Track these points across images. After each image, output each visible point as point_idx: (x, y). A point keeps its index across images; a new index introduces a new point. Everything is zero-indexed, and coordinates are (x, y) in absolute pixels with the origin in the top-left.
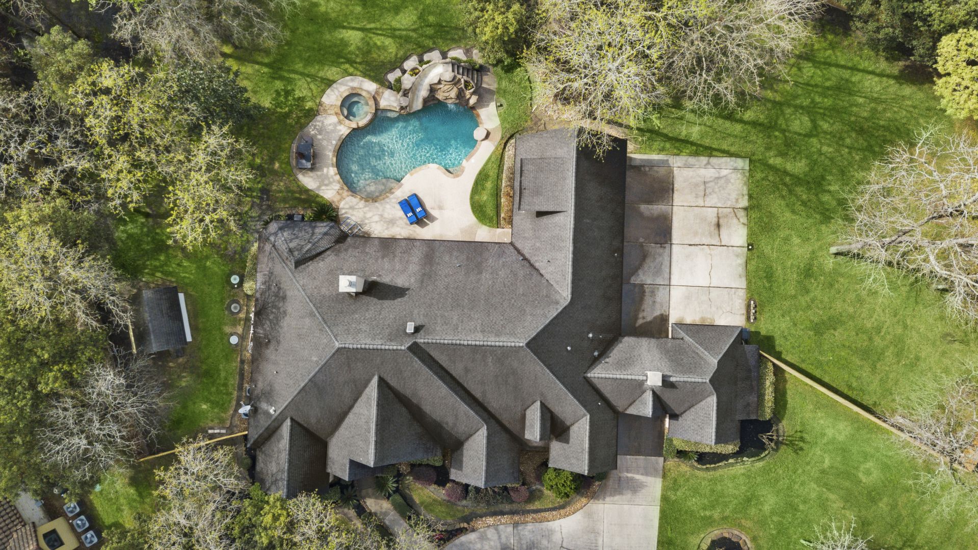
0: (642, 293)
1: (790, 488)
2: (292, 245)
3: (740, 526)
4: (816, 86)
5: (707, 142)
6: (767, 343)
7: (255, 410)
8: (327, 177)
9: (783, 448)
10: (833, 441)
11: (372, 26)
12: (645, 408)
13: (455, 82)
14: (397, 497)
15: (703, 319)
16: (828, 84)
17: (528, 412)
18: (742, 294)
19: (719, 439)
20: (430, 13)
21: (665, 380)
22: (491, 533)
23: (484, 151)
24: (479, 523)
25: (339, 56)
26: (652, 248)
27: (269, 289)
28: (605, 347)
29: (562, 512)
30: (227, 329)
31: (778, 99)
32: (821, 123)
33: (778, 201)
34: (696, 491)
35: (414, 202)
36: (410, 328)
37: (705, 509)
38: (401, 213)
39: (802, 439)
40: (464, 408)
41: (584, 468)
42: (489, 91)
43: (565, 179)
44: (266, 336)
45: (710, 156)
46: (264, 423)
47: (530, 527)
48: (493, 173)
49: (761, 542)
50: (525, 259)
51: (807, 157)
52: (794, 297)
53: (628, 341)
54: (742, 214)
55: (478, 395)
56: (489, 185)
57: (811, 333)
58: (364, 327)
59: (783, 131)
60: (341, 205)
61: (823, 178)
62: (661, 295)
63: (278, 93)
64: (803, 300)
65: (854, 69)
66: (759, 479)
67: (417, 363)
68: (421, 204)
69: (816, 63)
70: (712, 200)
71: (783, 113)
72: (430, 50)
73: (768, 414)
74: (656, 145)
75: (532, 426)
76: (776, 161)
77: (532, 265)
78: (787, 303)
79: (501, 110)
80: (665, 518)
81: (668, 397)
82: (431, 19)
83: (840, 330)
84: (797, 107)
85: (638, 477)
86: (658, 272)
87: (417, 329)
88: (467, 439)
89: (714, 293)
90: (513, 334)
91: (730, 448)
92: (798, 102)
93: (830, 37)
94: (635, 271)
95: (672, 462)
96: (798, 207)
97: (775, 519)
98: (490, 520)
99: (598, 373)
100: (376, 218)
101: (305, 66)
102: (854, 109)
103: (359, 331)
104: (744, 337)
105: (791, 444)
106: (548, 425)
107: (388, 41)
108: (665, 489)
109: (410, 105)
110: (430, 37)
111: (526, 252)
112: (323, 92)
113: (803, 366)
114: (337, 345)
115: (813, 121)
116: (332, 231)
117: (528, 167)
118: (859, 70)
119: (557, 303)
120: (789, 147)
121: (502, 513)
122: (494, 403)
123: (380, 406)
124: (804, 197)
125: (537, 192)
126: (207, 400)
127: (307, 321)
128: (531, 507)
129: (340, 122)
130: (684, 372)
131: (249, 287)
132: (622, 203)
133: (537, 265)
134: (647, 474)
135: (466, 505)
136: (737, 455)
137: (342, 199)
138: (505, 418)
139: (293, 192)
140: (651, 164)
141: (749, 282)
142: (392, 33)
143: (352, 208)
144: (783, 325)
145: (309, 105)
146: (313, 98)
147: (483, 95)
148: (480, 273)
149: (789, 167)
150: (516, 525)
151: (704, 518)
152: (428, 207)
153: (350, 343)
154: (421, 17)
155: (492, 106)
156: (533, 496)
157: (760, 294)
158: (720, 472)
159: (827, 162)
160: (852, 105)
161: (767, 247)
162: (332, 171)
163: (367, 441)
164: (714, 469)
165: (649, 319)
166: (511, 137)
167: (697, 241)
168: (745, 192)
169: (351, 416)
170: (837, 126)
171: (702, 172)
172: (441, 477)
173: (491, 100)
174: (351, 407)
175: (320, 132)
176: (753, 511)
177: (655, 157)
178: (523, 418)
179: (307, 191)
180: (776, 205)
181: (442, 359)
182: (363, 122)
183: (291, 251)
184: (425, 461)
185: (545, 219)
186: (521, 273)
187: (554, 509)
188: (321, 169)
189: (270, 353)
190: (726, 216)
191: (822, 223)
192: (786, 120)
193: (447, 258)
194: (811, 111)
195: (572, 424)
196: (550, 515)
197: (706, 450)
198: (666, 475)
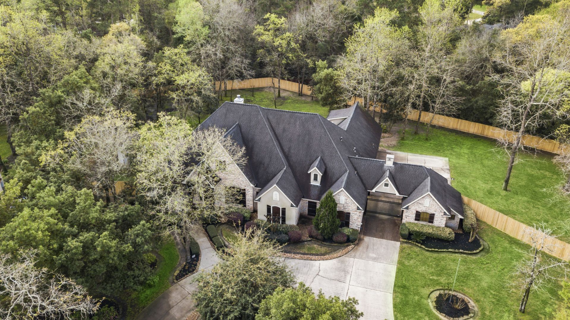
3: (464, 292)
52: (483, 198)
64: (490, 200)
80: (400, 273)
88: (273, 177)
108: (401, 257)
138: (298, 171)
150: (287, 258)
168: (448, 165)
181: (273, 121)
187: (317, 255)
195: (338, 179)
196: (314, 257)
197: (430, 231)
198: (402, 250)
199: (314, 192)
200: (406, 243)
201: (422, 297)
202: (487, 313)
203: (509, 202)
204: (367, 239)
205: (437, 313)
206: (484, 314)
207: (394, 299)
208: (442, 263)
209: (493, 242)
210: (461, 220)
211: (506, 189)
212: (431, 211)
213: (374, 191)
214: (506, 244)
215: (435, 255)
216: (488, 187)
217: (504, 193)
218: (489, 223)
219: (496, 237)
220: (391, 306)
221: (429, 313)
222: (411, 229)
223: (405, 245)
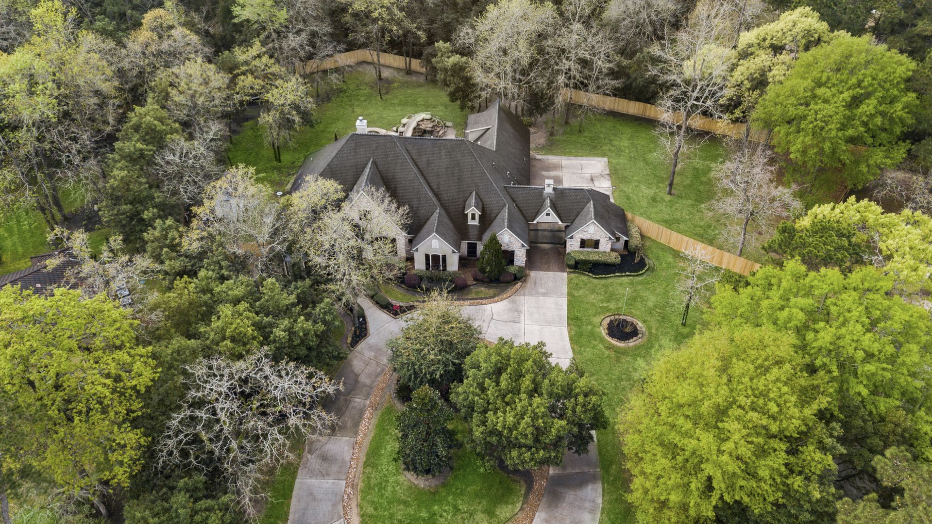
3: (632, 314)
13: (432, 120)
29: (492, 299)
34: (593, 291)
37: (602, 302)
43: (492, 116)
49: (650, 324)
54: (608, 177)
66: (640, 286)
67: (398, 148)
70: (587, 171)
80: (572, 305)
81: (561, 205)
88: (426, 221)
91: (613, 256)
97: (658, 310)
99: (513, 185)
108: (570, 289)
122: (445, 195)
128: (469, 297)
141: (616, 200)
151: (602, 307)
161: (624, 188)
167: (579, 185)
171: (579, 161)
176: (640, 305)
177: (550, 156)
181: (414, 153)
187: (487, 298)
190: (597, 177)
195: (497, 215)
196: (484, 301)
197: (596, 258)
198: (570, 281)
199: (473, 233)
200: (573, 272)
201: (594, 326)
202: (654, 331)
203: (673, 209)
204: (533, 274)
205: (609, 339)
206: (651, 333)
207: (569, 332)
208: (611, 289)
209: (658, 258)
210: (626, 242)
211: (670, 193)
212: (596, 238)
213: (535, 222)
214: (670, 259)
215: (603, 281)
216: (651, 192)
217: (668, 198)
218: (654, 237)
219: (660, 253)
220: (567, 339)
221: (602, 340)
222: (577, 258)
223: (572, 275)
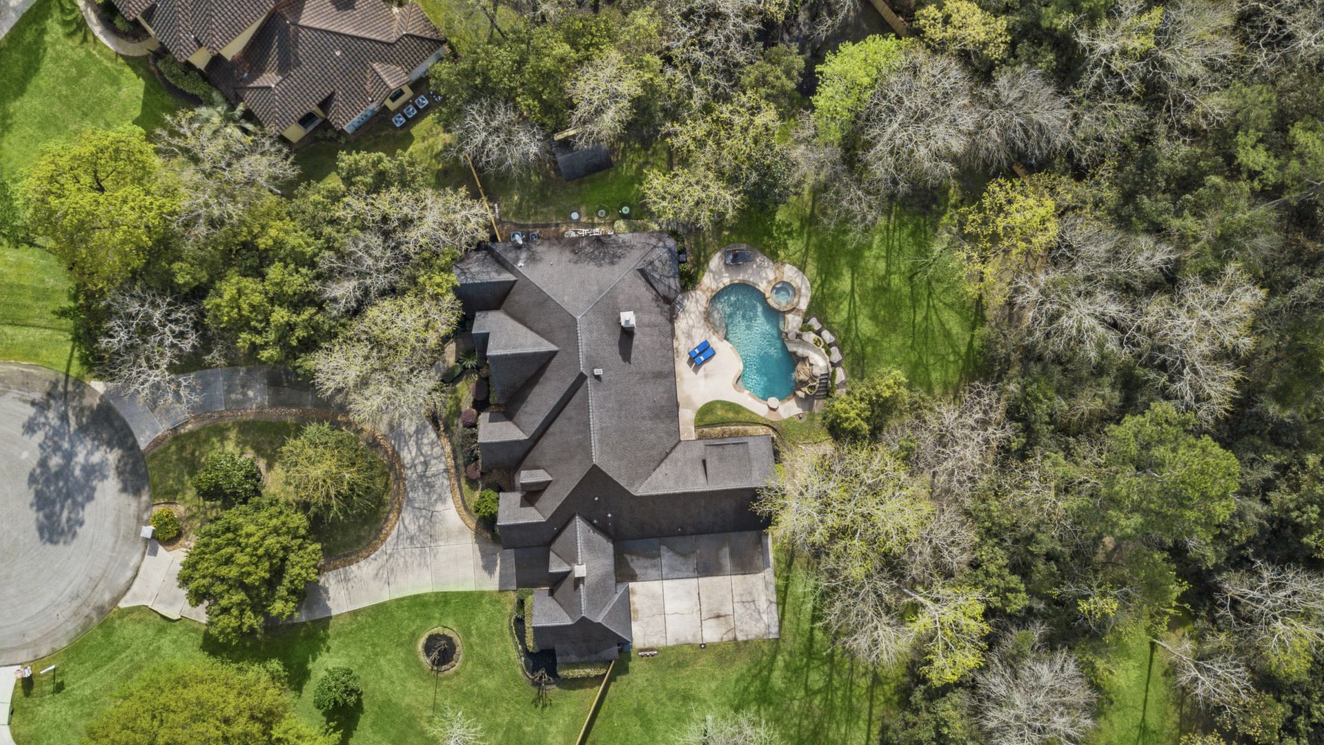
0: (653, 557)
1: (503, 699)
2: (657, 263)
3: (466, 661)
4: (851, 691)
5: (789, 600)
6: (622, 668)
7: (519, 247)
8: (721, 277)
9: (535, 690)
10: (546, 732)
11: (857, 298)
12: (556, 567)
13: (813, 377)
14: (459, 370)
15: (636, 611)
16: (854, 700)
17: (541, 472)
18: (662, 643)
19: (538, 631)
20: (874, 347)
21: (580, 580)
22: (437, 450)
23: (759, 408)
24: (444, 441)
25: (827, 274)
26: (693, 562)
27: (619, 247)
28: (601, 529)
29: (462, 509)
30: (583, 209)
31: (836, 658)
32: (819, 697)
33: (745, 667)
34: (491, 620)
35: (708, 353)
36: (598, 372)
37: (477, 629)
38: (697, 343)
39: (544, 706)
40: (540, 419)
41: (502, 521)
42: (811, 408)
43: (734, 480)
44: (581, 249)
45: (778, 604)
46: (510, 256)
47: (446, 483)
48: (741, 417)
49: (455, 680)
50: (667, 454)
51: (787, 688)
52: (665, 689)
53: (610, 547)
54: (731, 636)
55: (551, 429)
56: (731, 415)
57: (635, 706)
58: (595, 334)
59: (807, 665)
60: (699, 292)
61: (770, 704)
62: (653, 572)
63: (789, 225)
64: (662, 696)
65: (870, 722)
66: (507, 672)
67: (571, 380)
68: (707, 360)
69: (871, 689)
70: (739, 609)
71: (824, 664)
72: (841, 352)
73: (563, 673)
74: (782, 556)
75: (532, 476)
76: (780, 661)
77: (662, 461)
78: (658, 683)
79: (796, 419)
80: (467, 595)
81: (567, 584)
82: (869, 349)
83: (641, 730)
84: (830, 676)
85: (498, 568)
86: (673, 569)
87: (598, 377)
88: (515, 424)
89: (660, 619)
90: (602, 453)
91: (530, 643)
92: (835, 676)
93: (896, 698)
94: (671, 548)
95: (513, 597)
96: (742, 684)
97: (476, 689)
98: (448, 449)
99: (579, 524)
100: (691, 322)
101: (815, 245)
102: (834, 725)
103: (591, 332)
104: (624, 646)
105: (539, 697)
106: (534, 489)
107: (845, 314)
108: (490, 593)
109: (790, 341)
110: (852, 351)
111: (674, 454)
112: (794, 264)
113: (606, 701)
114: (578, 318)
115: (819, 691)
116: (672, 292)
117: (741, 449)
118: (869, 726)
119: (632, 485)
120: (795, 672)
121: (455, 458)
122: (546, 443)
123: (535, 355)
124: (752, 689)
125: (721, 459)
126: (522, 199)
127: (595, 288)
128: (463, 481)
129: (769, 282)
130: (588, 595)
131: (621, 225)
132: (724, 530)
133: (663, 465)
134: (501, 576)
135: (459, 426)
136: (527, 652)
137: (704, 292)
138: (535, 453)
139: (705, 250)
140: (765, 552)
141: (673, 648)
142: (852, 317)
143: (697, 301)
144: (639, 681)
145: (781, 253)
146: (788, 256)
147: (807, 402)
148: (651, 419)
149: (776, 674)
150: (447, 471)
151: (469, 628)
152: (706, 366)
153: (581, 327)
154: (870, 340)
155: (799, 411)
156: (472, 483)
157: (663, 658)
158: (509, 639)
159: (784, 706)
160: (837, 723)
161: (705, 660)
162: (726, 281)
163: (506, 347)
164: (512, 633)
165: (632, 565)
166: (775, 430)
167: (703, 599)
168: (750, 637)
169: (525, 329)
170: (818, 712)
171: (763, 598)
172: (481, 404)
173: (804, 409)
174: (531, 329)
175: (759, 266)
176: (480, 670)
177: (771, 556)
178: (538, 468)
179: (707, 262)
180: (741, 665)
181: (576, 399)
182: (770, 301)
183: (651, 263)
184: (492, 389)
185: (701, 467)
186: (654, 452)
187: (464, 502)
188: (727, 271)
189: (567, 255)
190: (727, 623)
191: (731, 706)
192: (818, 667)
193: (661, 389)
194: (829, 686)
201: (440, 620)
204: (510, 552)
205: (426, 636)
207: (426, 594)
208: (498, 639)
220: (415, 592)
221: (422, 628)
